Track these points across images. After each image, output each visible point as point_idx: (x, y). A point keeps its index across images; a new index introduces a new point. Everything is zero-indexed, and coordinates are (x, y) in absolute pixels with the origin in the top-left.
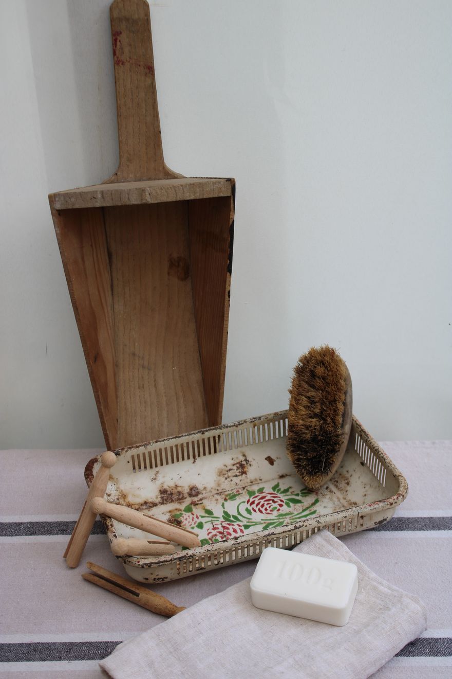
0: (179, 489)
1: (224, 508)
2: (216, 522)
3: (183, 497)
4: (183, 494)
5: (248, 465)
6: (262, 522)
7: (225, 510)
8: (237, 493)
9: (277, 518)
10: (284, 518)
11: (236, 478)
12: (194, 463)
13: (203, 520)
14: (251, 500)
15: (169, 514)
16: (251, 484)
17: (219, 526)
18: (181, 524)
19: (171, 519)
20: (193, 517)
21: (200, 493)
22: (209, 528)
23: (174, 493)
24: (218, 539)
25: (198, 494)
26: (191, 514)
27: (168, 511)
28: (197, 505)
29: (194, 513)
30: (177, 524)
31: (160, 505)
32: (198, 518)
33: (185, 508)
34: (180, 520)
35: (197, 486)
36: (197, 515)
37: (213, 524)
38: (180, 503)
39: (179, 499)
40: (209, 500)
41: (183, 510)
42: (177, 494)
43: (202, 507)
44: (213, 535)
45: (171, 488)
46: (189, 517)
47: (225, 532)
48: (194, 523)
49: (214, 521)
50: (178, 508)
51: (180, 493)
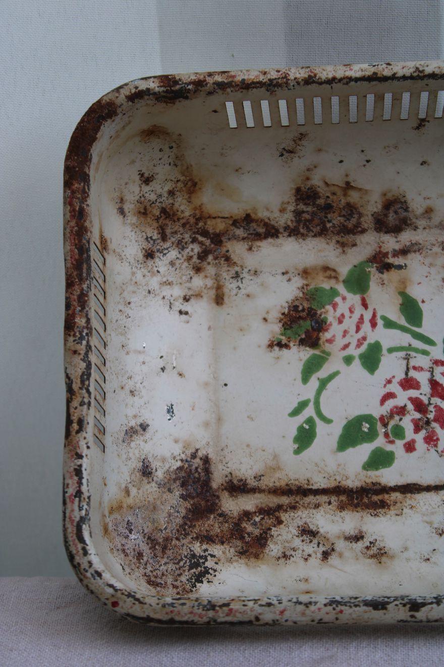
0: (354, 197)
2: (419, 356)
3: (358, 225)
4: (361, 215)
12: (418, 128)
13: (387, 338)
15: (298, 282)
17: (423, 378)
18: (321, 334)
19: (298, 306)
20: (362, 316)
21: (411, 224)
22: (394, 377)
23: (335, 205)
24: (406, 430)
25: (404, 226)
26: (360, 302)
27: (301, 267)
28: (388, 271)
29: (368, 302)
30: (310, 328)
31: (286, 234)
32: (374, 324)
33: (351, 273)
34: (322, 316)
35: (409, 198)
36: (374, 309)
37: (407, 365)
38: (343, 245)
39: (345, 230)
40: (427, 261)
41: (341, 278)
42: (344, 213)
43: (400, 281)
44: (396, 407)
45: (332, 188)
46: (351, 311)
47: (431, 408)
48: (358, 340)
49: (416, 350)
50: (330, 266)
51: (351, 211)
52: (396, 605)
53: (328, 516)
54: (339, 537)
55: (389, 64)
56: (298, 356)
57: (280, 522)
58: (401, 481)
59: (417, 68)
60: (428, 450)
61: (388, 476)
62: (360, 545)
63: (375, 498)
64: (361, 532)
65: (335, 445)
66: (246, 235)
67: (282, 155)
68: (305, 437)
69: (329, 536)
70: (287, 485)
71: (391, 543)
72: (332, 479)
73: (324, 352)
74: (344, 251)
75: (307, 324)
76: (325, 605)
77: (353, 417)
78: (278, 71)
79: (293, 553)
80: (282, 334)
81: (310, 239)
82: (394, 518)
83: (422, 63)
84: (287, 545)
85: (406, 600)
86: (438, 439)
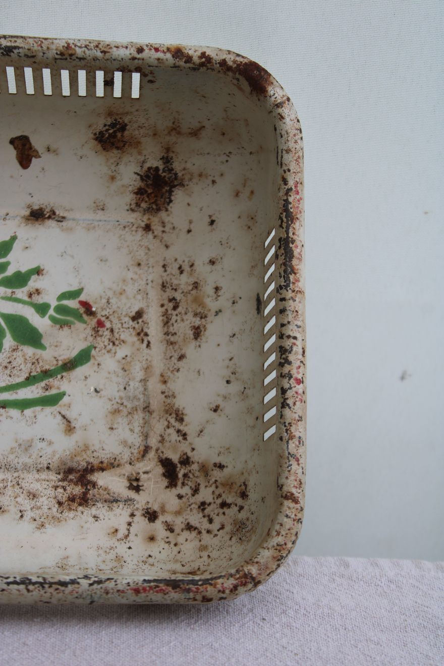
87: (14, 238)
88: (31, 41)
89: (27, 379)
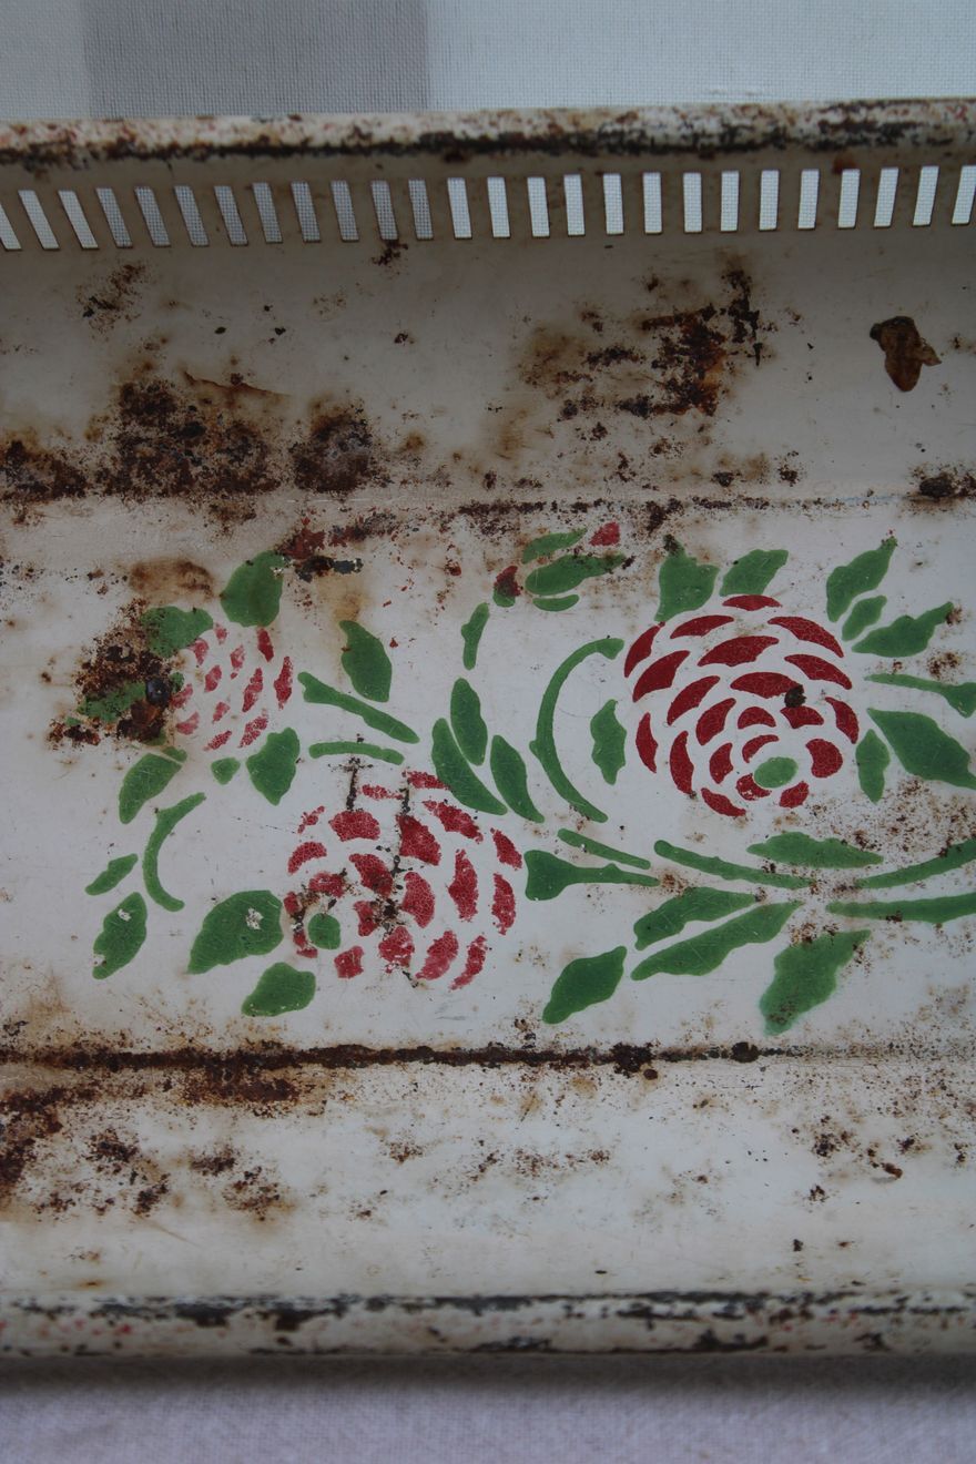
0: (250, 409)
1: (470, 659)
2: (380, 764)
3: (259, 471)
4: (265, 450)
5: (748, 346)
6: (660, 864)
7: (475, 679)
8: (600, 551)
9: (756, 862)
10: (801, 882)
11: (638, 421)
13: (311, 722)
14: (662, 647)
15: (122, 595)
16: (713, 491)
17: (385, 813)
18: (167, 711)
19: (121, 649)
20: (259, 672)
21: (374, 473)
22: (321, 809)
23: (208, 426)
24: (342, 927)
25: (359, 476)
26: (255, 642)
27: (130, 563)
28: (320, 575)
29: (273, 642)
30: (144, 699)
31: (101, 489)
32: (283, 693)
33: (240, 577)
34: (172, 672)
35: (370, 414)
36: (287, 659)
37: (353, 783)
38: (225, 515)
39: (230, 483)
40: (407, 556)
41: (217, 590)
42: (228, 444)
43: (345, 598)
44: (323, 876)
45: (202, 389)
46: (236, 663)
47: (400, 880)
48: (248, 727)
49: (374, 752)
50: (193, 561)
51: (245, 439)
52: (248, 1316)
53: (161, 1114)
54: (179, 1162)
55: (296, 118)
56: (113, 759)
57: (54, 1127)
58: (327, 1040)
59: (357, 130)
60: (389, 971)
61: (300, 1028)
62: (225, 1179)
63: (268, 1076)
64: (228, 1151)
65: (187, 958)
66: (12, 489)
67: (89, 313)
68: (121, 939)
69: (158, 1158)
70: (76, 1045)
71: (292, 1176)
72: (176, 1032)
73: (171, 751)
74: (226, 529)
75: (138, 690)
76: (93, 1315)
77: (228, 896)
78: (52, 127)
79: (75, 1196)
80: (81, 711)
81: (153, 500)
82: (304, 1120)
83: (369, 117)
84: (63, 1177)
85: (270, 1306)
86: (411, 948)
87: (889, 545)
88: (940, 108)
89: (944, 853)
